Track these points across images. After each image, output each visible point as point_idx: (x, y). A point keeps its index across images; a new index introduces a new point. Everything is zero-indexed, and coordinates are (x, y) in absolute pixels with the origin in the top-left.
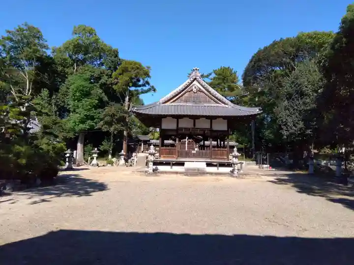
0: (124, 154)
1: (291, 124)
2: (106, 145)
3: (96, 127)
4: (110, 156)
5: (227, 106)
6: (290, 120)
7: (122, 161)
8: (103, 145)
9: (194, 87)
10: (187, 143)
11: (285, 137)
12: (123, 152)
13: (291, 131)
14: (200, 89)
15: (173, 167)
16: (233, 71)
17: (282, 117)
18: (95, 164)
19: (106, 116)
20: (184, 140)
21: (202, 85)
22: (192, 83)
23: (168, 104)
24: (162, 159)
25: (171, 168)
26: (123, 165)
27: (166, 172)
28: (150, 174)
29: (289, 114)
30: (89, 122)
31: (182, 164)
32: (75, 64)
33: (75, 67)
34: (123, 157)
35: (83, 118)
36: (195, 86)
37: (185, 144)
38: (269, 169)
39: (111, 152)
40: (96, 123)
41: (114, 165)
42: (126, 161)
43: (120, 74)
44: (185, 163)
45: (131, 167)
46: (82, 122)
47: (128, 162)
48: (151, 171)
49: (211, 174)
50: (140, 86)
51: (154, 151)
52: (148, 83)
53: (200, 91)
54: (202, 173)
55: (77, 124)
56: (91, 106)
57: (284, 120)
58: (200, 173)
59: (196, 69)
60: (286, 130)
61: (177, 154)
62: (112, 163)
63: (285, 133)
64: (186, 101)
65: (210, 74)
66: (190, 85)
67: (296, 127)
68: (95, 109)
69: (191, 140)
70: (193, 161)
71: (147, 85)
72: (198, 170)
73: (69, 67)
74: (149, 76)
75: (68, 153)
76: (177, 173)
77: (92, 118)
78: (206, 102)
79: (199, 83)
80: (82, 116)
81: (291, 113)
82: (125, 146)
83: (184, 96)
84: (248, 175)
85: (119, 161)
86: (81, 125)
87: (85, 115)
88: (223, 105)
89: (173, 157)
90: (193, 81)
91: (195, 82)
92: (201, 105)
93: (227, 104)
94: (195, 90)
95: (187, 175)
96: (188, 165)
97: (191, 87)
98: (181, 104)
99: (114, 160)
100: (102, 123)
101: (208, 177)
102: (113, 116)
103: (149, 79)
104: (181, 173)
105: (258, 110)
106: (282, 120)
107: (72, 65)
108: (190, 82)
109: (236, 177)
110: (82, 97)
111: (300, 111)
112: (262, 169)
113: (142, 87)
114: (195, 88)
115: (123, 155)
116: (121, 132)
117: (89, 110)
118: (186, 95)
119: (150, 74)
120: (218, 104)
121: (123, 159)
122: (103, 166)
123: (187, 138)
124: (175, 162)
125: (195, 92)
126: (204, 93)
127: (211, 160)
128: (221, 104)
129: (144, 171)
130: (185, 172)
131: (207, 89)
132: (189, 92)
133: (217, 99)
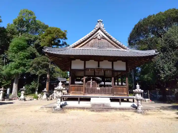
0: (46, 91)
1: (167, 69)
2: (34, 85)
3: (27, 72)
4: (36, 93)
5: (126, 50)
6: (166, 66)
7: (45, 96)
8: (31, 84)
9: (98, 35)
10: (91, 83)
11: (163, 78)
12: (45, 90)
13: (167, 74)
14: (103, 36)
15: (81, 102)
17: (159, 64)
18: (23, 99)
19: (33, 63)
20: (89, 81)
21: (105, 34)
22: (96, 31)
23: (77, 48)
24: (71, 95)
25: (79, 103)
26: (45, 99)
27: (73, 108)
28: (57, 111)
29: (165, 61)
30: (22, 68)
31: (88, 99)
32: (20, 33)
33: (20, 35)
34: (45, 93)
35: (17, 65)
36: (99, 34)
37: (90, 84)
38: (150, 102)
39: (37, 89)
40: (27, 69)
41: (39, 99)
42: (48, 96)
44: (91, 98)
45: (51, 101)
46: (17, 68)
47: (49, 97)
48: (58, 107)
49: (116, 109)
51: (62, 88)
53: (103, 38)
54: (107, 108)
55: (13, 69)
56: (24, 57)
57: (162, 66)
58: (105, 108)
59: (100, 21)
60: (163, 74)
61: (84, 90)
62: (37, 98)
63: (162, 76)
64: (92, 46)
66: (95, 33)
67: (171, 71)
68: (27, 59)
69: (94, 82)
70: (99, 97)
72: (103, 105)
73: (15, 34)
74: (66, 38)
75: (2, 90)
76: (83, 108)
77: (24, 65)
78: (109, 47)
79: (102, 31)
80: (17, 63)
81: (166, 61)
82: (47, 85)
83: (90, 42)
84: (150, 110)
85: (42, 96)
86: (16, 70)
87: (19, 63)
88: (123, 49)
89: (81, 93)
90: (98, 30)
91: (99, 31)
92: (104, 49)
93: (126, 49)
94: (99, 37)
95: (93, 111)
96: (93, 101)
97: (96, 35)
98: (88, 48)
99: (39, 95)
100: (31, 69)
101: (114, 112)
102: (39, 63)
104: (87, 108)
105: (154, 52)
106: (160, 66)
107: (18, 33)
109: (141, 113)
110: (18, 51)
111: (173, 59)
112: (144, 102)
114: (99, 35)
116: (45, 75)
117: (22, 59)
118: (92, 41)
119: (67, 37)
120: (118, 49)
121: (45, 95)
122: (31, 100)
123: (91, 80)
124: (82, 98)
125: (99, 39)
126: (106, 40)
127: (113, 96)
128: (121, 49)
129: (53, 107)
130: (91, 108)
131: (109, 36)
132: (94, 39)
133: (117, 45)
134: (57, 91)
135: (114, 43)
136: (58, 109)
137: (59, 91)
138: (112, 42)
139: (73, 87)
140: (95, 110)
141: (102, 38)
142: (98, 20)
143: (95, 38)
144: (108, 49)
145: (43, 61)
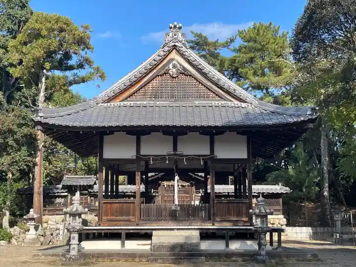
5: (244, 105)
7: (32, 233)
9: (171, 66)
12: (32, 213)
14: (184, 69)
16: (280, 33)
20: (170, 183)
22: (166, 56)
23: (116, 103)
24: (104, 226)
25: (123, 244)
34: (33, 223)
36: (174, 62)
43: (25, 44)
44: (154, 233)
49: (210, 256)
50: (71, 68)
51: (80, 209)
52: (88, 61)
53: (184, 73)
54: (188, 255)
58: (184, 255)
59: (175, 27)
61: (137, 213)
62: (8, 238)
64: (156, 96)
65: (232, 41)
66: (162, 60)
70: (173, 230)
71: (87, 66)
72: (182, 247)
74: (88, 47)
76: (133, 256)
78: (200, 97)
79: (182, 55)
82: (37, 199)
83: (150, 85)
85: (24, 233)
88: (236, 102)
89: (130, 221)
90: (170, 52)
91: (174, 55)
92: (188, 104)
93: (245, 102)
94: (173, 71)
95: (155, 261)
96: (159, 238)
97: (165, 66)
98: (145, 103)
103: (89, 52)
104: (142, 256)
108: (162, 53)
113: (75, 71)
114: (174, 66)
115: (32, 219)
118: (154, 81)
120: (224, 102)
123: (177, 178)
124: (131, 231)
125: (174, 76)
126: (193, 77)
127: (213, 225)
128: (232, 101)
129: (61, 254)
130: (152, 255)
131: (199, 68)
132: (161, 76)
133: (223, 91)
134: (68, 215)
135: (214, 86)
136: (74, 257)
137: (72, 216)
138: (209, 84)
139: (109, 206)
140: (160, 259)
141: (182, 73)
142: (171, 25)
143: (163, 75)
144: (197, 103)
145: (20, 126)
